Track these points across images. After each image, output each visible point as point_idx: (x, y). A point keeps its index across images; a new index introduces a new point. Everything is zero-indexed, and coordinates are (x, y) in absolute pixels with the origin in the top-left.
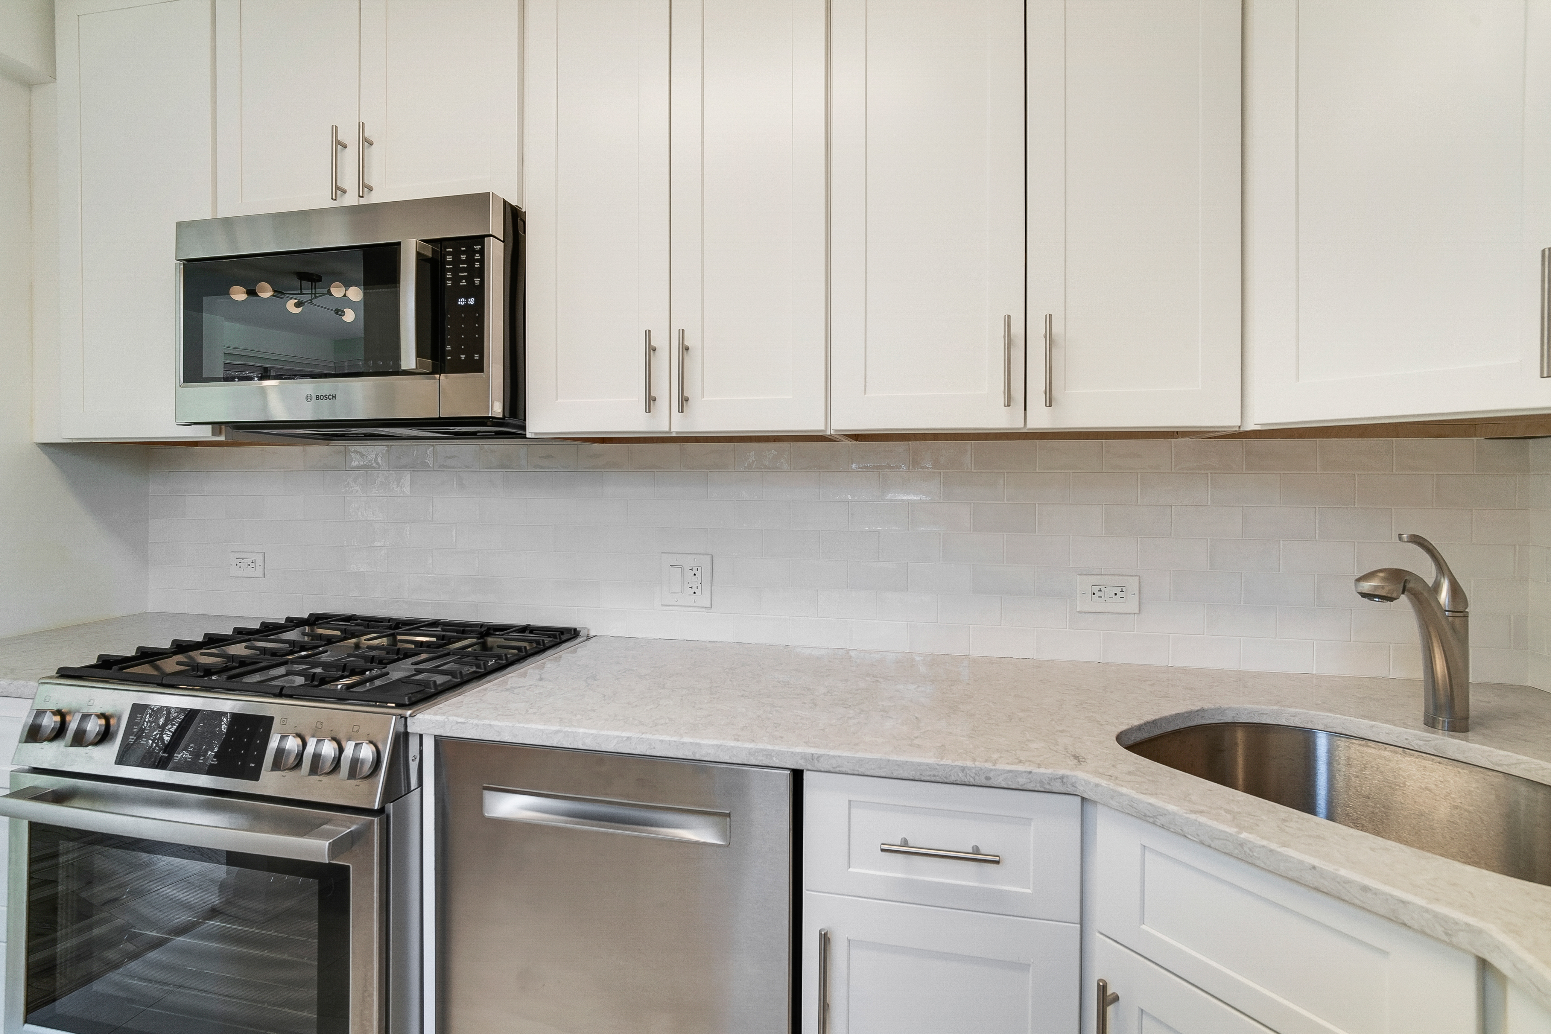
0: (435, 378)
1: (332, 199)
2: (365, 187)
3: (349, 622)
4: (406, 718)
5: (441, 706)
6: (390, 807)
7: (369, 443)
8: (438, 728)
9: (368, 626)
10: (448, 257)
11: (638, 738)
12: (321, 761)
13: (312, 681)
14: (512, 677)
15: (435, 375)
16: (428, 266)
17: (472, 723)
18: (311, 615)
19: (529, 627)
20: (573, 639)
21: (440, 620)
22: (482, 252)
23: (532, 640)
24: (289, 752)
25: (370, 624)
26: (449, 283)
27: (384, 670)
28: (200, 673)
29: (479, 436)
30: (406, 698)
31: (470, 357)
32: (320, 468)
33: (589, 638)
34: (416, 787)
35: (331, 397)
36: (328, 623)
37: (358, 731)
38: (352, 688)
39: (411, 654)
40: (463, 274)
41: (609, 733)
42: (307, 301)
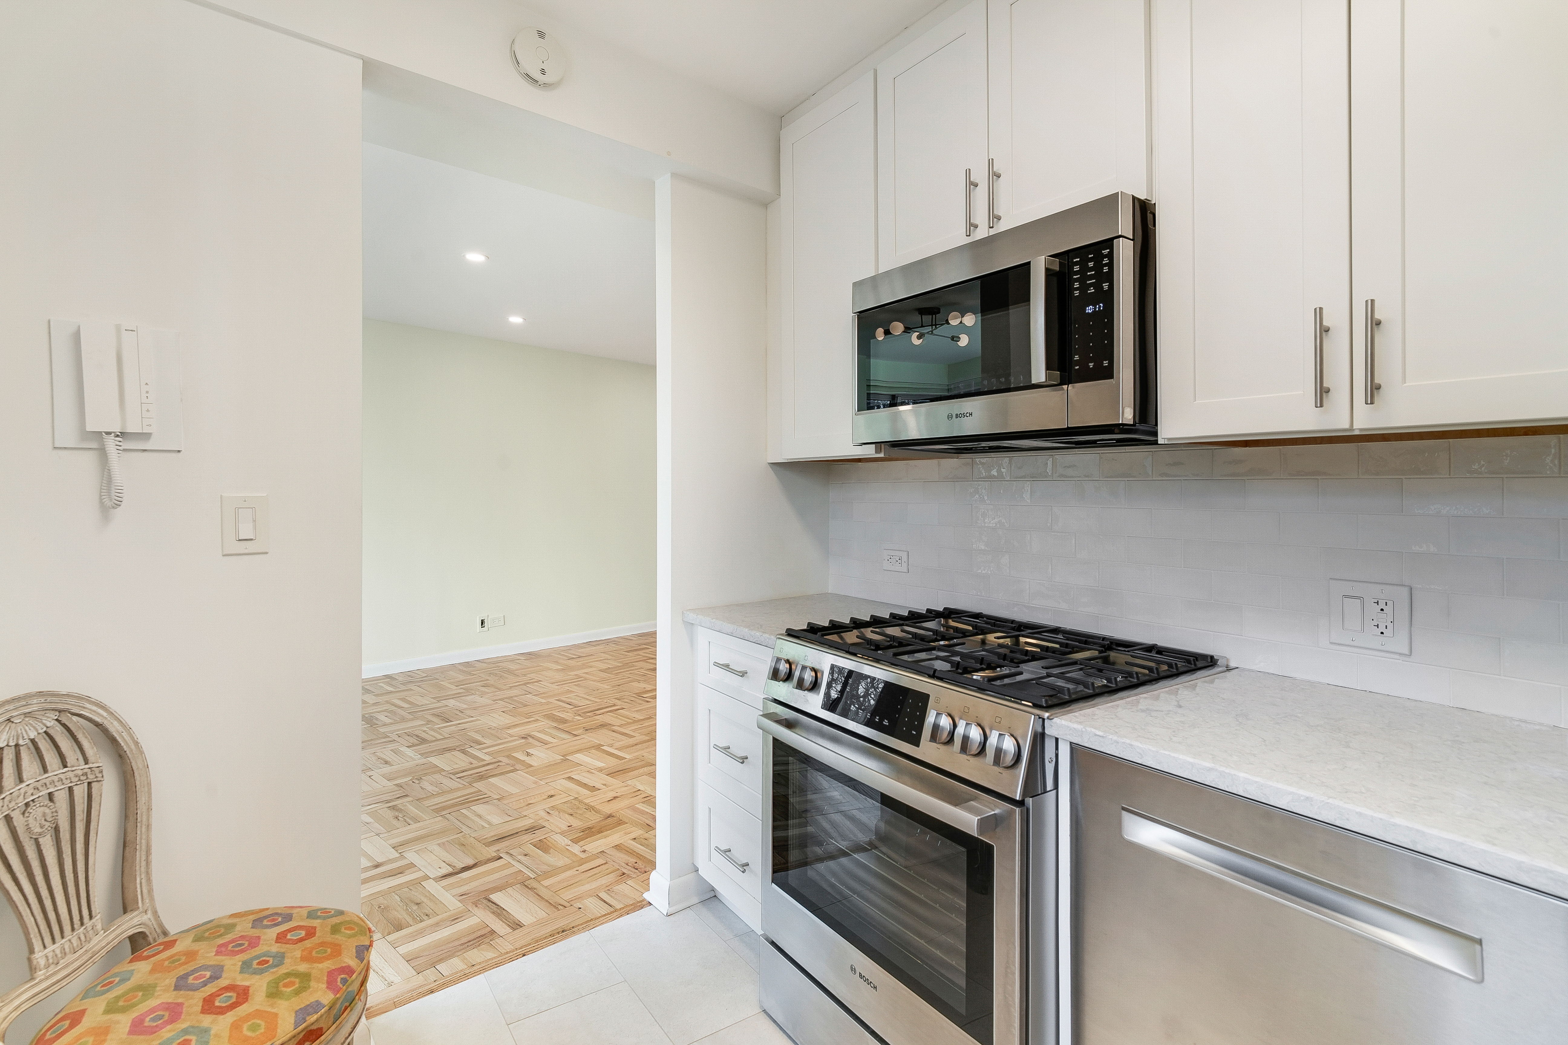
0: (1063, 389)
1: (967, 236)
2: (994, 218)
3: (978, 619)
4: (1044, 720)
5: (1076, 714)
6: (1029, 801)
7: (993, 455)
8: (1075, 736)
9: (994, 625)
10: (1075, 267)
11: (1323, 801)
12: (969, 743)
13: (957, 669)
14: (1145, 698)
15: (1063, 386)
16: (1055, 279)
17: (1112, 739)
18: (945, 609)
19: (1156, 647)
20: (1210, 668)
21: (1060, 628)
22: (1111, 256)
23: (1159, 661)
24: (943, 728)
25: (996, 623)
26: (1077, 293)
27: (1018, 670)
28: (872, 647)
29: (1099, 445)
30: (1043, 700)
31: (1098, 365)
32: (950, 479)
33: (1229, 669)
34: (1052, 789)
35: (968, 415)
36: (959, 617)
37: (1000, 723)
38: (993, 681)
39: (1038, 657)
40: (1091, 281)
41: (1280, 786)
42: (928, 333)
